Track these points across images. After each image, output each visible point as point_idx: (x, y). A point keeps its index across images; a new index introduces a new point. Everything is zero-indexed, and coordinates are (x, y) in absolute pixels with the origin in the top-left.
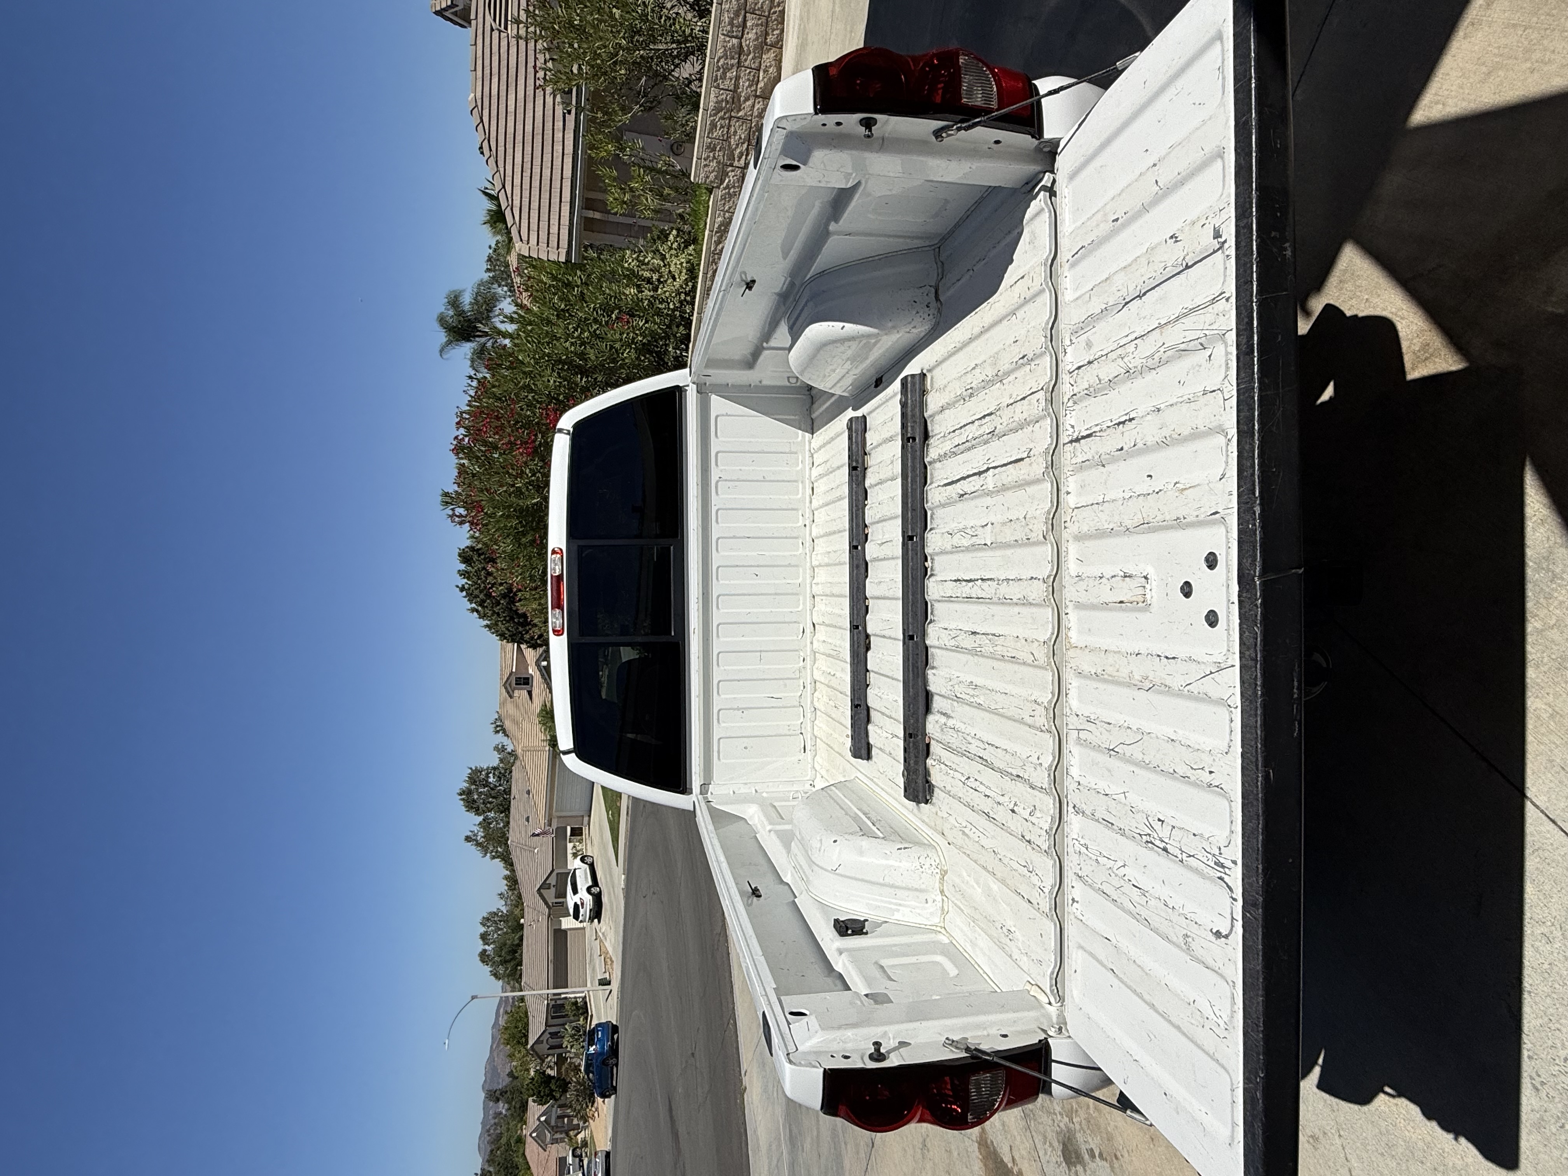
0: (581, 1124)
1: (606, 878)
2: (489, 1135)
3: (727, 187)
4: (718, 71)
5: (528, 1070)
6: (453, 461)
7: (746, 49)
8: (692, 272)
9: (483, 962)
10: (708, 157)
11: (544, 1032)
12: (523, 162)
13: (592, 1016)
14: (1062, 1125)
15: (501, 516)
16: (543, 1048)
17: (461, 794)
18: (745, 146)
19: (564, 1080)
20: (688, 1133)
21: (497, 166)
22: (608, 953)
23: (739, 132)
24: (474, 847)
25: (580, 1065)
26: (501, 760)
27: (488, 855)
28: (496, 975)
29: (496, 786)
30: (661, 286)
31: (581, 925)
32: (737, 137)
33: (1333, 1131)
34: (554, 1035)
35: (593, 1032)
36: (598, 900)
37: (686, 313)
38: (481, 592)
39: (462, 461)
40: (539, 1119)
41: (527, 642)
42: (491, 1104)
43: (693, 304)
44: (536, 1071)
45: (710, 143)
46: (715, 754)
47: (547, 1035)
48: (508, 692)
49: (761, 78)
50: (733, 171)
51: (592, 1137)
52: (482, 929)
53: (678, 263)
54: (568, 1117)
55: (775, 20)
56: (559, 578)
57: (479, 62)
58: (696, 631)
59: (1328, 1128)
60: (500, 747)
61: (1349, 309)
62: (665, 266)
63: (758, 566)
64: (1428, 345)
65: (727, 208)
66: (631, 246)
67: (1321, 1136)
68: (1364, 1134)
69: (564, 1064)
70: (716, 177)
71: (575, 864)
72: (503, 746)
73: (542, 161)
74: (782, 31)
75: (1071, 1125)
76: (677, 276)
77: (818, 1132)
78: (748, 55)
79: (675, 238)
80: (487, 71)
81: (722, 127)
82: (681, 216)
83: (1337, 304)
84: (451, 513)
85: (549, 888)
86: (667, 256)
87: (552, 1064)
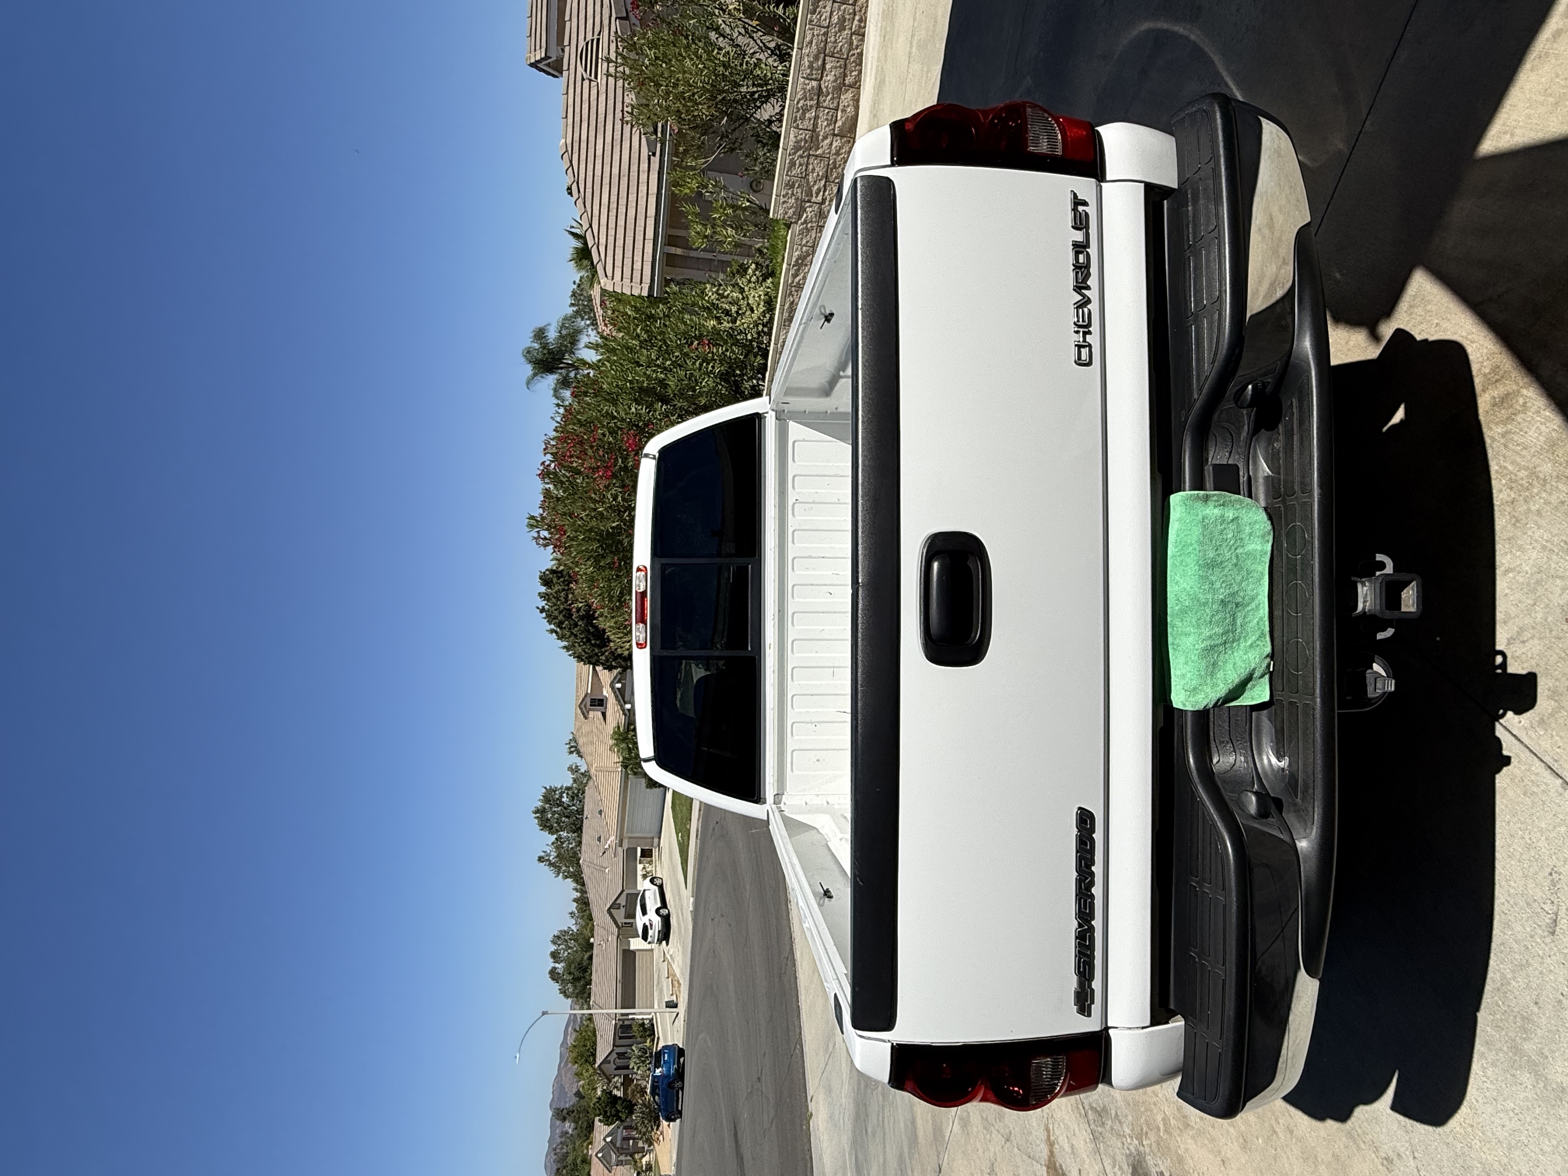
0: (646, 1146)
1: (674, 898)
2: (555, 1154)
3: (805, 222)
4: (798, 112)
5: (595, 1089)
6: (539, 486)
7: (824, 90)
8: (769, 304)
9: (553, 979)
10: (787, 194)
11: (612, 1051)
12: (609, 202)
13: (658, 1038)
14: (1131, 1147)
15: (583, 539)
16: (610, 1068)
17: (535, 812)
18: (823, 182)
19: (630, 1101)
20: (753, 1159)
21: (585, 207)
22: (675, 975)
23: (817, 169)
24: (547, 867)
25: (646, 1087)
26: (575, 781)
27: (561, 874)
28: (564, 992)
29: (569, 806)
30: (739, 318)
31: (648, 947)
32: (815, 175)
33: (1408, 1153)
34: (621, 1055)
35: (659, 1054)
36: (666, 921)
37: (763, 343)
38: (560, 613)
39: (547, 486)
40: (604, 1139)
41: (603, 664)
42: (558, 1122)
43: (770, 334)
44: (603, 1091)
45: (789, 181)
46: (789, 765)
47: (614, 1055)
48: (583, 714)
49: (839, 118)
50: (810, 207)
51: (656, 1161)
52: (553, 948)
53: (756, 296)
54: (634, 1139)
55: (853, 62)
56: (643, 594)
57: (570, 110)
58: (772, 646)
59: (1403, 1149)
60: (574, 767)
61: (1420, 333)
62: (743, 298)
63: (832, 585)
64: (1499, 367)
65: (804, 242)
66: (711, 280)
67: (1395, 1158)
68: (1439, 1156)
69: (630, 1085)
70: (794, 213)
71: (644, 885)
72: (577, 767)
73: (627, 201)
74: (860, 72)
75: (1141, 1148)
76: (755, 309)
77: (885, 1159)
78: (827, 96)
79: (754, 272)
80: (577, 119)
81: (801, 165)
82: (759, 251)
83: (1407, 329)
84: (536, 535)
85: (619, 908)
86: (746, 289)
87: (619, 1085)
